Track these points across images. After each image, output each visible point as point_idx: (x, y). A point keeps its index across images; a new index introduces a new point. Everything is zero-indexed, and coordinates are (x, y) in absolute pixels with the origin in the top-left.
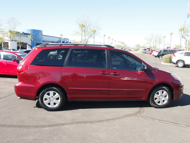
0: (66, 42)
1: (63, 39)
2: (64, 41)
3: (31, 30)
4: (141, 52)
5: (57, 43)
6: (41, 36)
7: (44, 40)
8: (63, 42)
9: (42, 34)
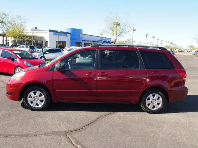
0: (107, 41)
1: (104, 38)
2: (105, 40)
3: (71, 29)
4: (191, 54)
5: (98, 42)
6: (80, 36)
7: (83, 39)
8: (104, 42)
9: (82, 33)
